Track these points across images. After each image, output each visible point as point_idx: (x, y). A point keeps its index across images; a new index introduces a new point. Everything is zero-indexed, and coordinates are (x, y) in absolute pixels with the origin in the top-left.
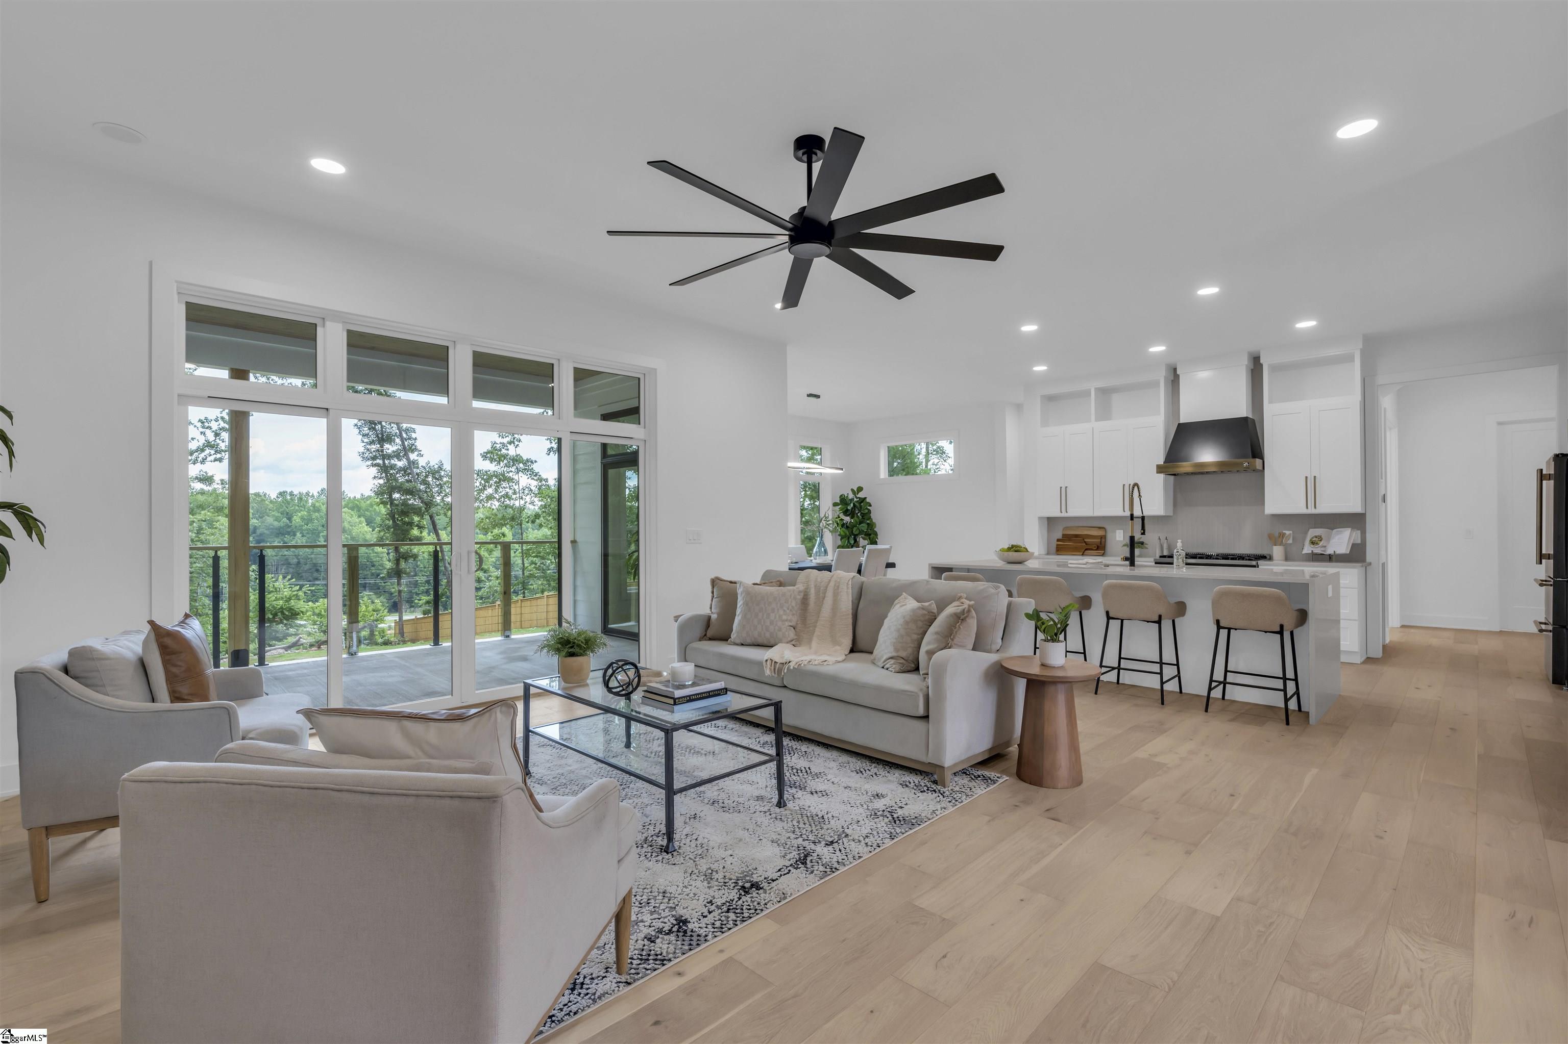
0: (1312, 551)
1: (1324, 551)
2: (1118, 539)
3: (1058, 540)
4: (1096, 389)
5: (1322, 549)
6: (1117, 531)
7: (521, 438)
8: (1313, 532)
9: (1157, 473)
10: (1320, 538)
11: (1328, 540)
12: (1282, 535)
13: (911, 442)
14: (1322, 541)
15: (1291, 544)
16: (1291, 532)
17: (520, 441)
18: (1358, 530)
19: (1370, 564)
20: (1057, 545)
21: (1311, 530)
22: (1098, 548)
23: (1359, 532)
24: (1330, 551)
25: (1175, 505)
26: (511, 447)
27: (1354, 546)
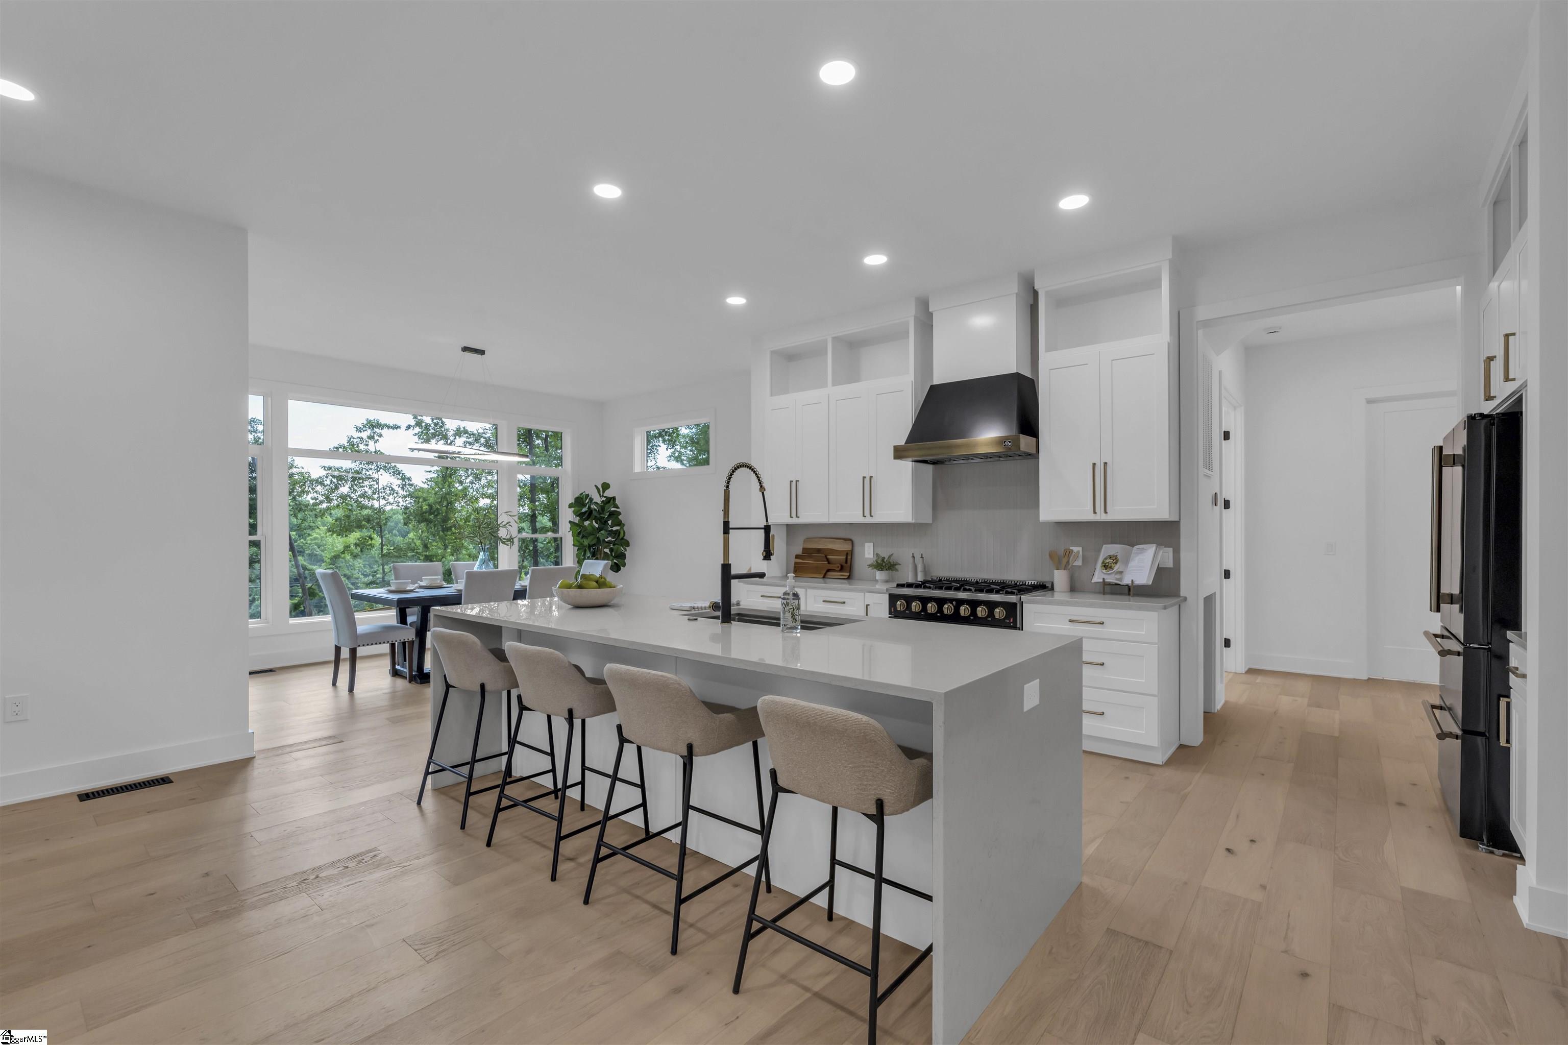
0: (1104, 579)
1: (1120, 579)
2: (867, 556)
3: (797, 557)
4: (836, 339)
5: (1118, 576)
6: (867, 545)
7: (382, 432)
8: (1109, 549)
9: (894, 459)
10: (1115, 559)
11: (1127, 562)
12: (1068, 553)
13: (675, 426)
14: (1118, 565)
15: (1079, 567)
16: (1080, 549)
17: (381, 436)
18: (1167, 546)
19: (1185, 599)
20: (796, 563)
21: (1104, 546)
22: (842, 569)
23: (1170, 550)
24: (1127, 581)
25: (935, 507)
26: (371, 443)
27: (1160, 572)
